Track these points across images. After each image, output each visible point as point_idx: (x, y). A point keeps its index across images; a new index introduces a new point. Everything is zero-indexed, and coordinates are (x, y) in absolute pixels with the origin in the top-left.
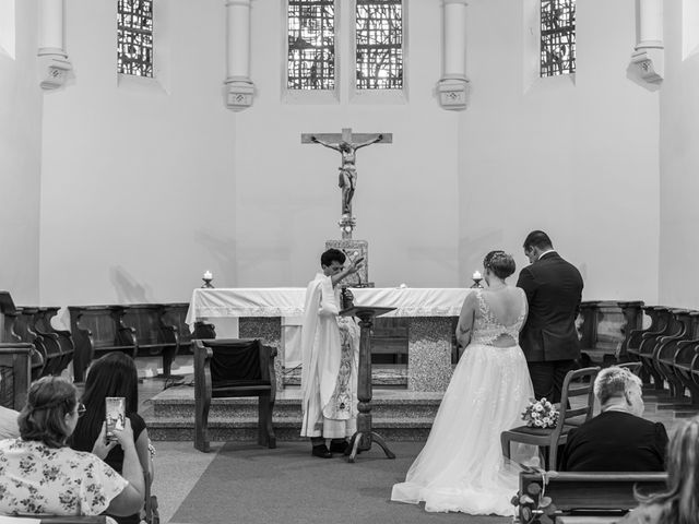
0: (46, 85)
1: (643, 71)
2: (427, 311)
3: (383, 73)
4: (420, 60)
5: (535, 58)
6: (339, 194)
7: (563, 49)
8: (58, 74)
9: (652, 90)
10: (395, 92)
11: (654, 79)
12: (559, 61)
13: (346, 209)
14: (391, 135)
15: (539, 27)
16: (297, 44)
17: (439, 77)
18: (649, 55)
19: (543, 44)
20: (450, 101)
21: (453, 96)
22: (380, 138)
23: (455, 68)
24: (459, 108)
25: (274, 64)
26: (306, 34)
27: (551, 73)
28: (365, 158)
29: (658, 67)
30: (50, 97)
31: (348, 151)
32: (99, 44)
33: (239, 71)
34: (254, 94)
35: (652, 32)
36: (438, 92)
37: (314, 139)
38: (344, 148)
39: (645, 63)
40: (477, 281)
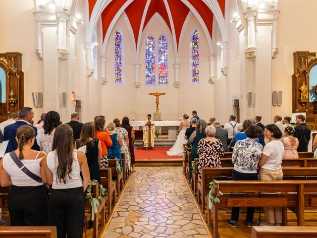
0: (102, 84)
1: (211, 81)
2: (172, 125)
3: (164, 81)
4: (170, 79)
5: (192, 79)
6: (156, 104)
7: (197, 77)
8: (104, 82)
9: (212, 85)
10: (166, 85)
11: (213, 83)
12: (196, 79)
13: (157, 107)
14: (165, 93)
15: (192, 73)
16: (148, 76)
17: (174, 82)
18: (212, 79)
19: (193, 76)
21: (177, 86)
22: (163, 94)
23: (177, 81)
24: (178, 88)
25: (144, 80)
26: (149, 74)
27: (194, 82)
28: (161, 97)
29: (213, 81)
30: (103, 86)
32: (112, 77)
33: (137, 81)
34: (140, 85)
35: (212, 75)
36: (174, 85)
37: (151, 94)
38: (157, 96)
39: (211, 80)
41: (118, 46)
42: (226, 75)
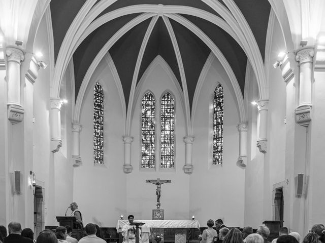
0: (75, 166)
1: (241, 163)
2: (180, 226)
3: (168, 163)
4: (179, 160)
5: (211, 160)
6: (156, 197)
7: (219, 157)
8: (78, 163)
9: (243, 169)
10: (172, 169)
11: (244, 166)
12: (218, 160)
13: (158, 201)
14: (170, 181)
15: (213, 150)
16: (144, 155)
17: (184, 164)
18: (243, 159)
19: (214, 155)
20: (188, 171)
21: (188, 170)
22: (168, 181)
23: (189, 162)
24: (190, 173)
25: (137, 161)
26: (147, 152)
27: (216, 164)
28: (164, 187)
29: (245, 162)
30: (76, 169)
31: (159, 185)
32: (88, 155)
33: (128, 162)
34: (132, 169)
35: (243, 153)
36: (184, 169)
37: (149, 181)
38: (158, 184)
39: (241, 161)
40: (193, 219)
41: (99, 106)
42: (264, 152)
